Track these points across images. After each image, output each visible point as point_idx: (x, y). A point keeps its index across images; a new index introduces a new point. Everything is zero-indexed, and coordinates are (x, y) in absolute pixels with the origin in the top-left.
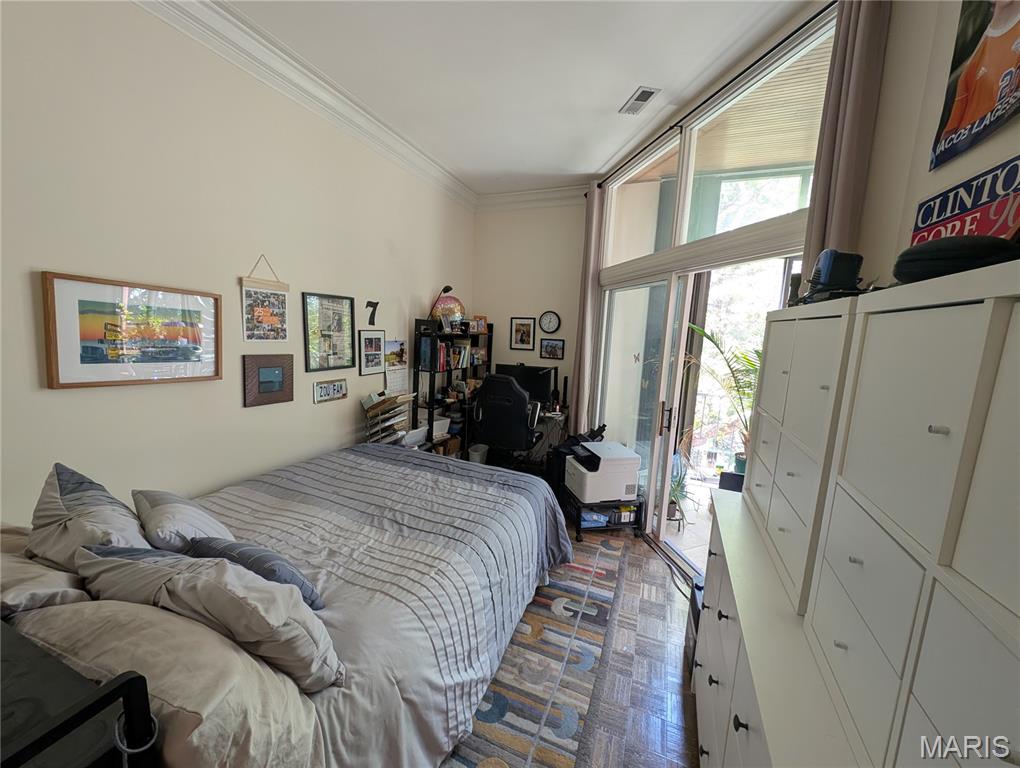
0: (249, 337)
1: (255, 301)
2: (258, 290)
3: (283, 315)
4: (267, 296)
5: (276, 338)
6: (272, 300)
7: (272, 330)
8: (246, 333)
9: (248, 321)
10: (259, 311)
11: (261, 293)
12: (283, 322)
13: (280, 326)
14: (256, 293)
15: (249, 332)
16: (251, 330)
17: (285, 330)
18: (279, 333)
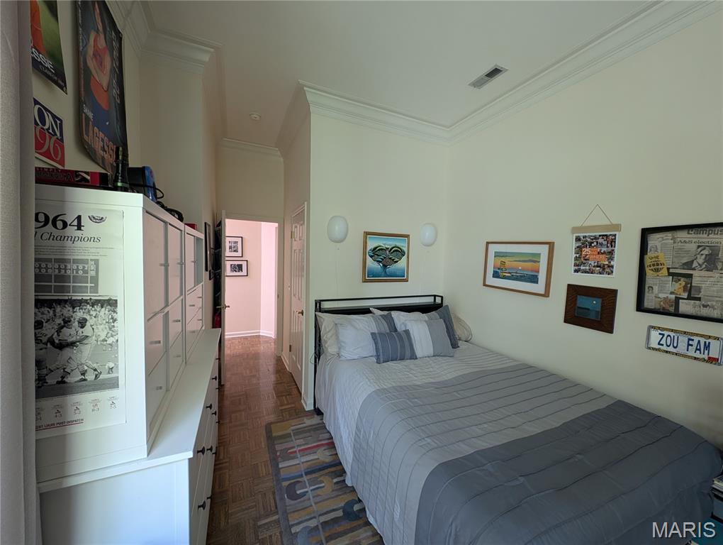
0: (576, 271)
1: (583, 244)
2: (587, 235)
3: (611, 253)
4: (596, 238)
5: (600, 274)
6: (600, 240)
7: (598, 266)
8: (573, 268)
9: (576, 259)
10: (586, 251)
11: (589, 237)
12: (611, 259)
13: (607, 263)
14: (584, 237)
15: (577, 268)
16: (578, 266)
17: (612, 267)
18: (606, 269)
